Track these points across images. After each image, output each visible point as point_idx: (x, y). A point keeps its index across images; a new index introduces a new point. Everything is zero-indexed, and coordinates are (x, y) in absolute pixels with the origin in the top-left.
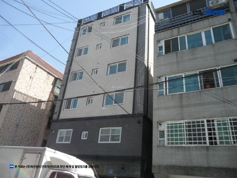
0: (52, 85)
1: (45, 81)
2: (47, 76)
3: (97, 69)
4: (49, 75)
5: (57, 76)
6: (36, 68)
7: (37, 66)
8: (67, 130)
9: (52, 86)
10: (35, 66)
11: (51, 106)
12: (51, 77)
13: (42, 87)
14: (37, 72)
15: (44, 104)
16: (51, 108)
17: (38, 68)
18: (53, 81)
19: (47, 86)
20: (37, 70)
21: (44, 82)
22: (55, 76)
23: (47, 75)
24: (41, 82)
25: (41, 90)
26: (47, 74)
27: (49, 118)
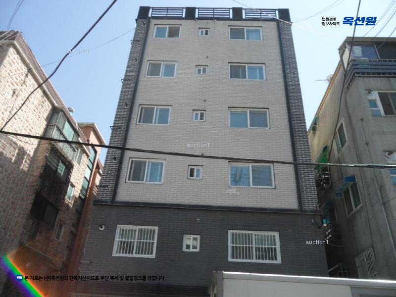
0: (46, 120)
1: (37, 109)
2: (41, 98)
3: (203, 112)
4: (45, 98)
5: (57, 103)
6: (27, 76)
7: (30, 70)
8: (143, 227)
9: (45, 123)
10: (25, 70)
11: (43, 166)
12: (47, 103)
13: (29, 120)
14: (26, 83)
15: (27, 160)
16: (42, 172)
17: (30, 76)
18: (48, 112)
19: (38, 120)
20: (27, 79)
21: (34, 111)
22: (54, 102)
23: (42, 96)
24: (30, 109)
25: (27, 127)
26: (42, 94)
27: (36, 192)
